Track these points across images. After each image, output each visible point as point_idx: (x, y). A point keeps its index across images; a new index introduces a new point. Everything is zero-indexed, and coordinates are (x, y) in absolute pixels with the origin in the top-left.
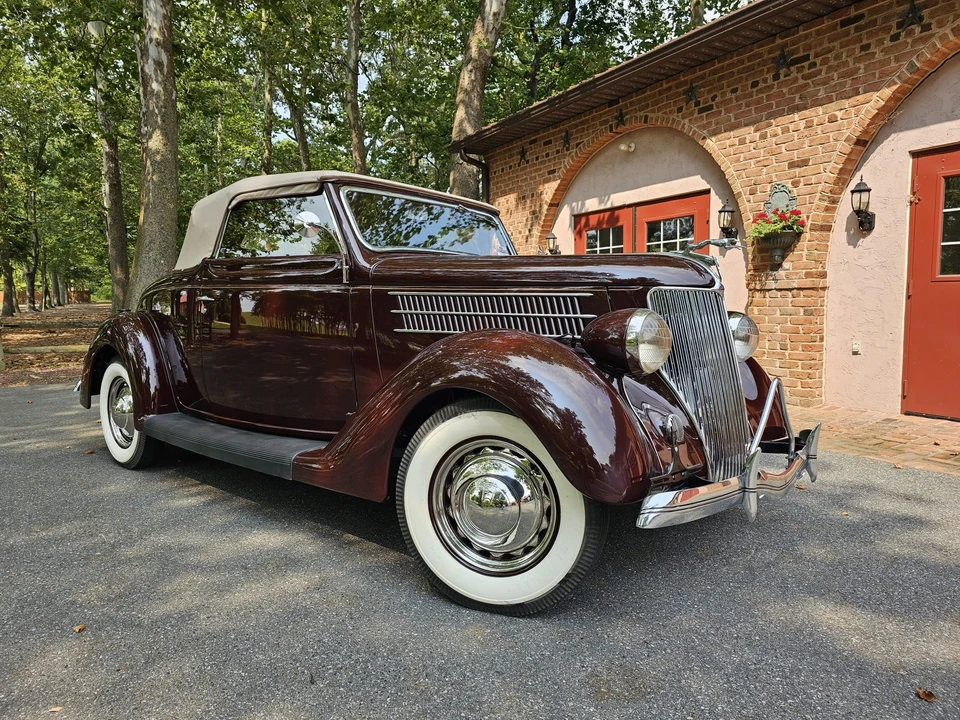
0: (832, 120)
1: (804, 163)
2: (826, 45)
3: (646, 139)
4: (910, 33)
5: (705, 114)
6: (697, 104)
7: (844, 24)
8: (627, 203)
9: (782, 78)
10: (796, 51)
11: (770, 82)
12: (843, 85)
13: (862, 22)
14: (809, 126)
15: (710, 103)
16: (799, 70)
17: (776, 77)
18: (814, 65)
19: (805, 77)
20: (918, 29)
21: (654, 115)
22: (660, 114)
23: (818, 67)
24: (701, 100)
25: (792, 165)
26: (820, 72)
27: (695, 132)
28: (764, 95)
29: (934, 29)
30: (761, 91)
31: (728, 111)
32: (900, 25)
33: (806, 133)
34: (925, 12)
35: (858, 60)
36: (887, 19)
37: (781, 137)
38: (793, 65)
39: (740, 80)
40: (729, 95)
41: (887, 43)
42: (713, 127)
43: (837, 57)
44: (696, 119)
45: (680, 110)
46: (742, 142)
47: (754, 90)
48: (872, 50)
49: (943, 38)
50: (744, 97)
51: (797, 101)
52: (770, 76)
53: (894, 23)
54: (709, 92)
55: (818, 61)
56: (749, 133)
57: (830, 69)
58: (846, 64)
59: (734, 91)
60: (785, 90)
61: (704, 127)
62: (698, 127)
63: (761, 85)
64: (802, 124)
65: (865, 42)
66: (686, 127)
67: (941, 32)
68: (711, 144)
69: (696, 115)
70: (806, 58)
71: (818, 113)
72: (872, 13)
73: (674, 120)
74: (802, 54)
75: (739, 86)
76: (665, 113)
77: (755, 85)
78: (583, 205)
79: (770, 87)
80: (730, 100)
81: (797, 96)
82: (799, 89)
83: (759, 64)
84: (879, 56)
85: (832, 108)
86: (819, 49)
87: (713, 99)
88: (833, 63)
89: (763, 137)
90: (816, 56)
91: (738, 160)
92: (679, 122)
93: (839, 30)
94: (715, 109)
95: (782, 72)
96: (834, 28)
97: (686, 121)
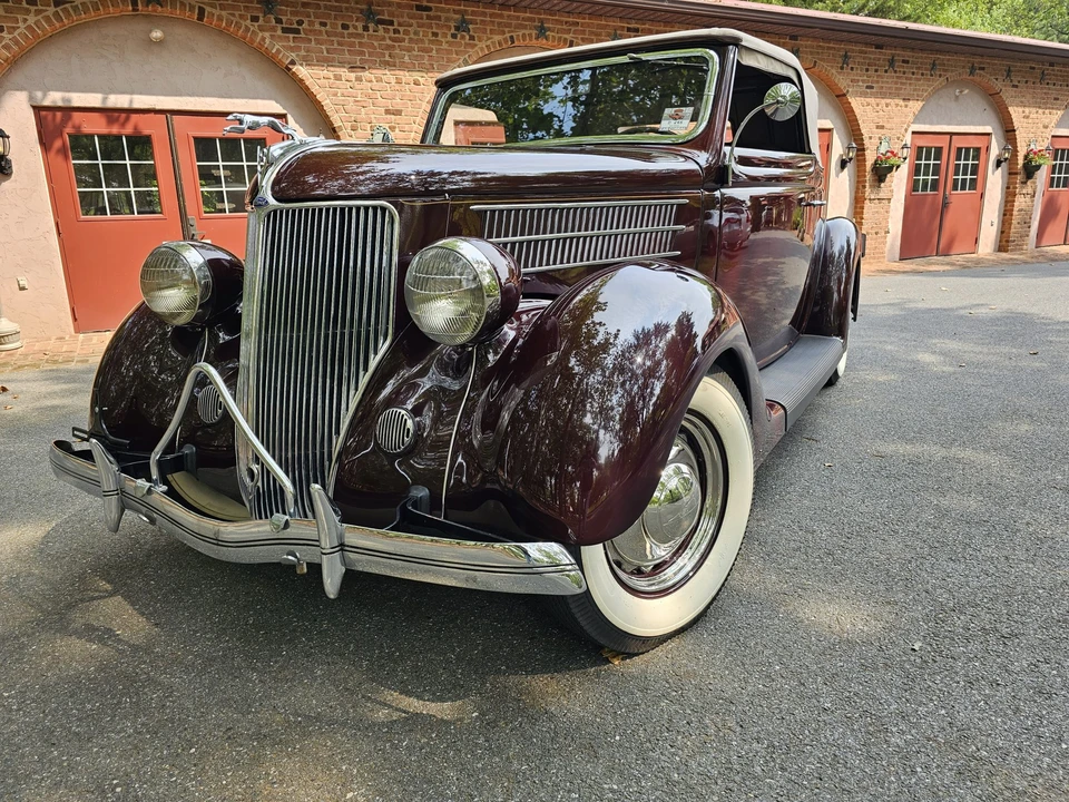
0: (416, 83)
1: (398, 113)
2: (406, 19)
3: (180, 32)
4: (463, 37)
5: (291, 36)
6: (279, 21)
7: (419, 8)
8: (158, 107)
9: (371, 32)
10: (382, 13)
11: (360, 31)
12: (422, 58)
13: (431, 13)
14: (399, 82)
15: (295, 26)
16: (387, 31)
17: (366, 28)
18: (396, 31)
19: (390, 38)
20: (468, 37)
21: (217, 12)
22: (224, 13)
23: (401, 35)
24: (284, 19)
25: (388, 112)
26: (403, 40)
27: (278, 51)
28: (357, 41)
29: (476, 42)
30: (351, 35)
31: (318, 42)
32: (457, 28)
33: (397, 86)
34: (470, 26)
35: (431, 42)
36: (447, 19)
37: (376, 85)
38: (381, 24)
39: (329, 16)
40: (317, 27)
41: (449, 38)
42: (303, 53)
43: (416, 33)
44: (279, 37)
45: (254, 19)
46: (338, 78)
47: (346, 32)
48: (439, 38)
49: (482, 49)
50: (336, 35)
51: (387, 58)
52: (360, 25)
53: (452, 24)
54: (292, 13)
55: (401, 29)
56: (344, 72)
57: (411, 40)
58: (422, 41)
59: (324, 24)
60: (376, 44)
61: (292, 49)
62: (283, 47)
63: (351, 30)
64: (393, 81)
65: (434, 30)
66: (267, 41)
67: (480, 45)
68: (302, 71)
69: (279, 32)
70: (391, 23)
71: (406, 76)
72: (437, 9)
73: (247, 29)
74: (387, 18)
75: (328, 21)
76: (233, 15)
77: (345, 27)
78: (45, 96)
79: (361, 36)
80: (320, 31)
81: (387, 53)
82: (388, 47)
83: (347, 8)
84: (445, 46)
85: (416, 76)
86: (401, 20)
87: (300, 23)
88: (412, 36)
89: (359, 79)
90: (400, 25)
91: (335, 95)
92: (256, 34)
93: (415, 11)
94: (303, 35)
95: (371, 26)
96: (411, 7)
97: (267, 34)
